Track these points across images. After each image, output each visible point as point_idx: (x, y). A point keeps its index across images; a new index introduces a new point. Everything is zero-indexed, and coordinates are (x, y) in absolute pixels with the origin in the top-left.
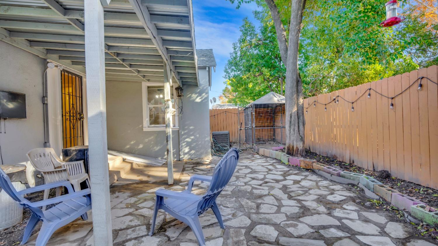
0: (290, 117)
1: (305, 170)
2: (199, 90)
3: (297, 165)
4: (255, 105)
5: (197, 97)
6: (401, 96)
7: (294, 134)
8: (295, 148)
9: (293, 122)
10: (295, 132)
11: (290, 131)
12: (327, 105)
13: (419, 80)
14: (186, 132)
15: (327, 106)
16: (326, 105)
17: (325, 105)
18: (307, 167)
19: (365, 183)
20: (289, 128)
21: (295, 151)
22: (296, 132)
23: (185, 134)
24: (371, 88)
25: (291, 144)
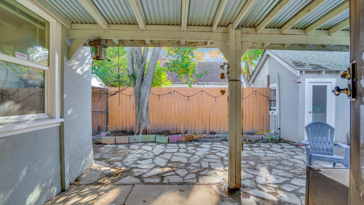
1: (189, 142)
3: (178, 141)
6: (220, 97)
18: (187, 139)
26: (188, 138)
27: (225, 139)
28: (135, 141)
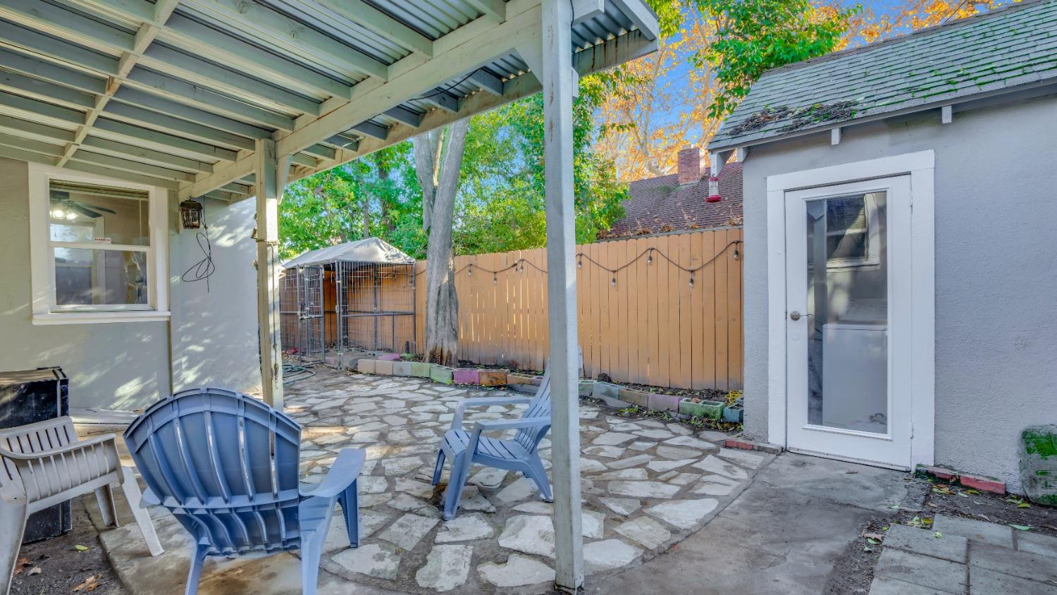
0: (437, 292)
1: (493, 388)
2: (227, 217)
3: (473, 383)
4: (343, 263)
5: (223, 234)
6: (625, 269)
7: (445, 325)
8: (445, 353)
9: (442, 304)
10: (445, 322)
11: (437, 320)
12: (497, 274)
13: (649, 251)
14: (189, 325)
15: (498, 276)
16: (495, 273)
17: (493, 274)
18: (495, 382)
19: (604, 390)
20: (435, 315)
21: (447, 358)
22: (447, 321)
23: (187, 332)
24: (583, 253)
25: (439, 346)
26: (497, 379)
27: (591, 394)
28: (400, 374)
